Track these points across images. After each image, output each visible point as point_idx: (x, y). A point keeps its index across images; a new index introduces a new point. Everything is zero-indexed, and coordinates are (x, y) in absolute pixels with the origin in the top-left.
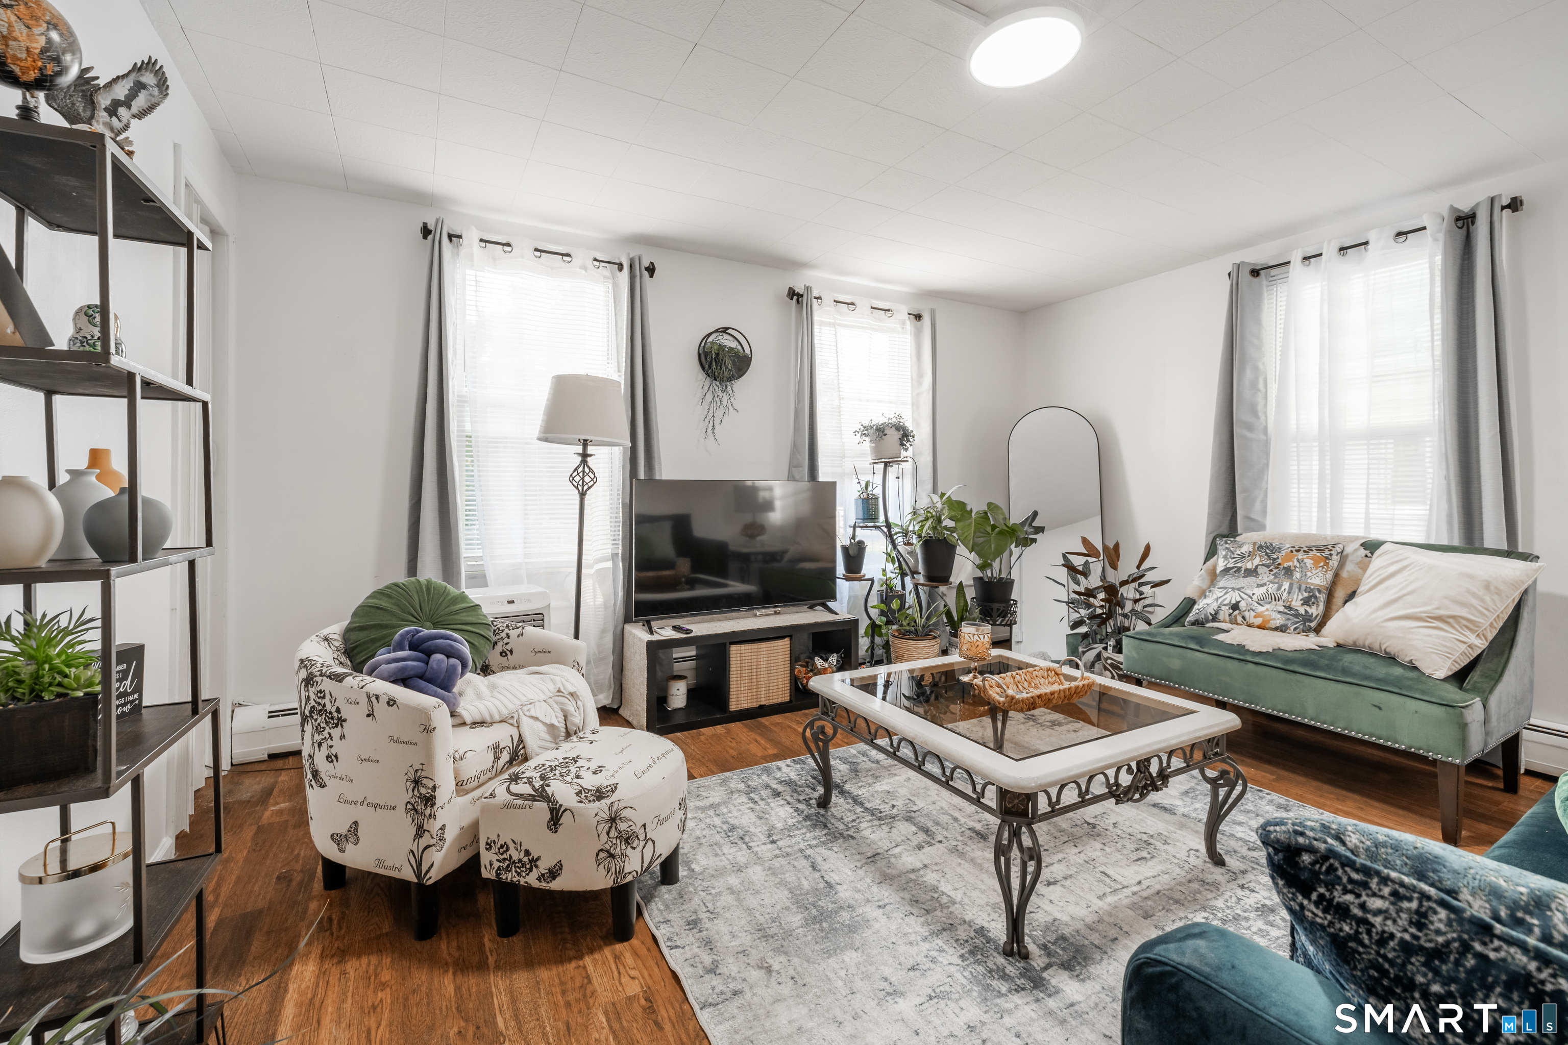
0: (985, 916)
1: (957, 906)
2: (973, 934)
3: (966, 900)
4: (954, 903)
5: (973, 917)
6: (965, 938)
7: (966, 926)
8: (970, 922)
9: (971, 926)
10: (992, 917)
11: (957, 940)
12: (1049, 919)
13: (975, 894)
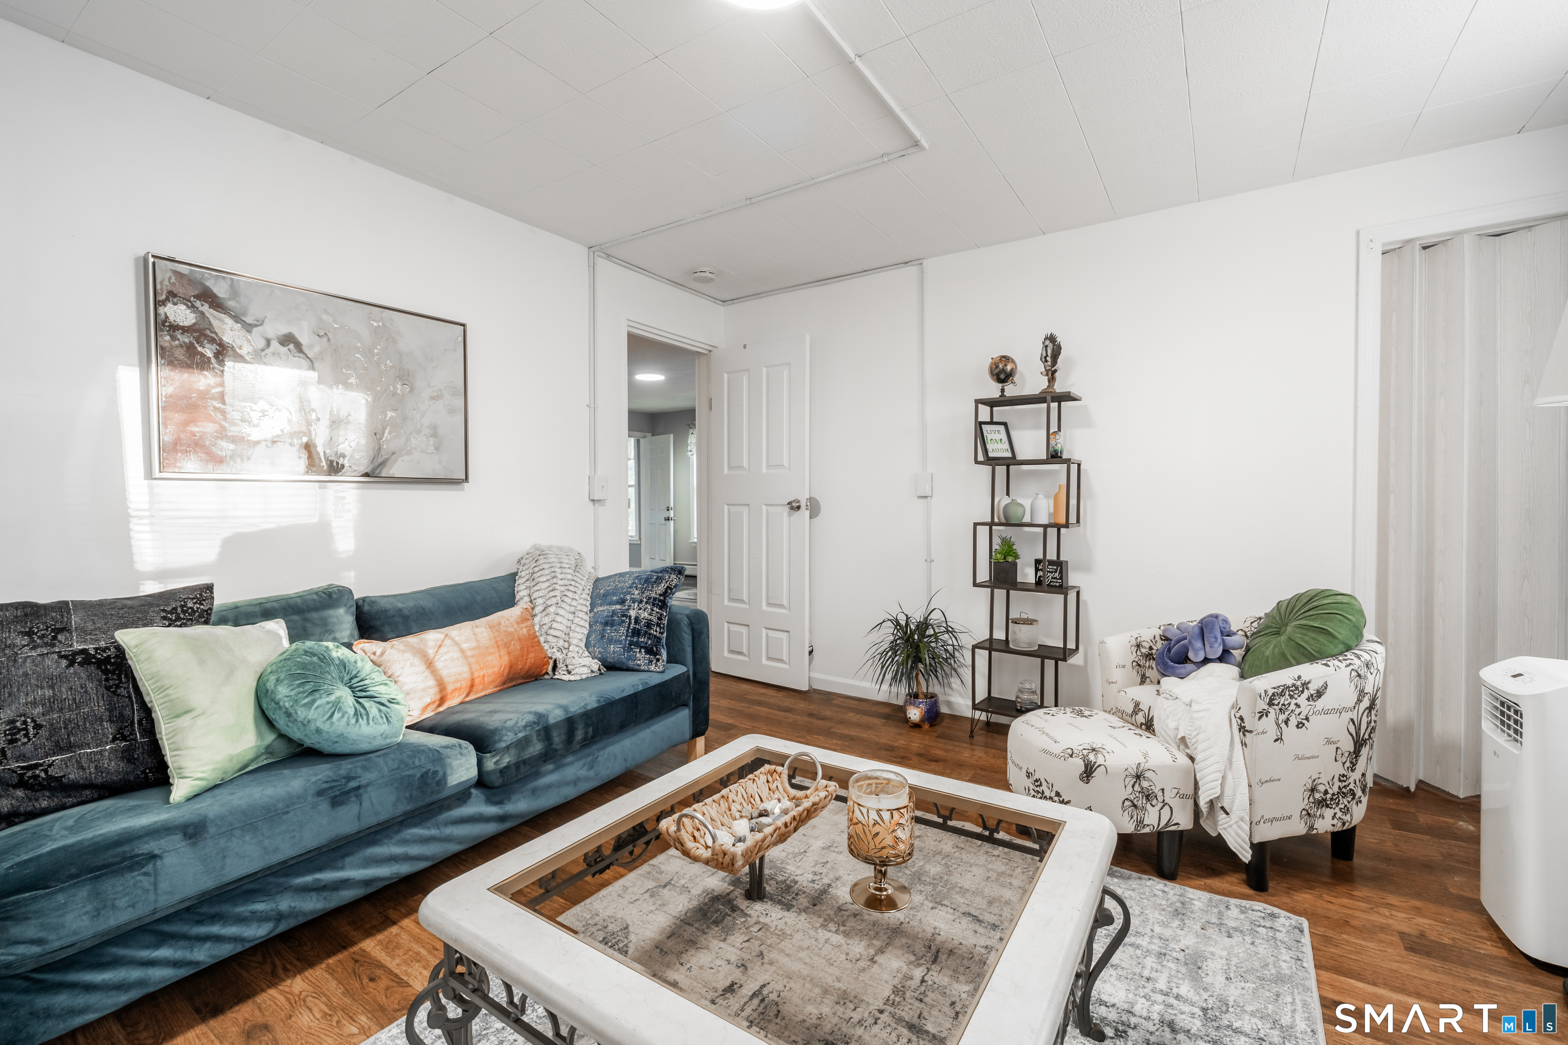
0: (789, 921)
1: (818, 925)
2: (794, 903)
3: (812, 932)
4: (823, 926)
5: (800, 918)
6: (799, 897)
7: (802, 907)
8: (800, 912)
9: (799, 908)
10: (783, 921)
11: (804, 892)
12: (731, 939)
13: (807, 943)
